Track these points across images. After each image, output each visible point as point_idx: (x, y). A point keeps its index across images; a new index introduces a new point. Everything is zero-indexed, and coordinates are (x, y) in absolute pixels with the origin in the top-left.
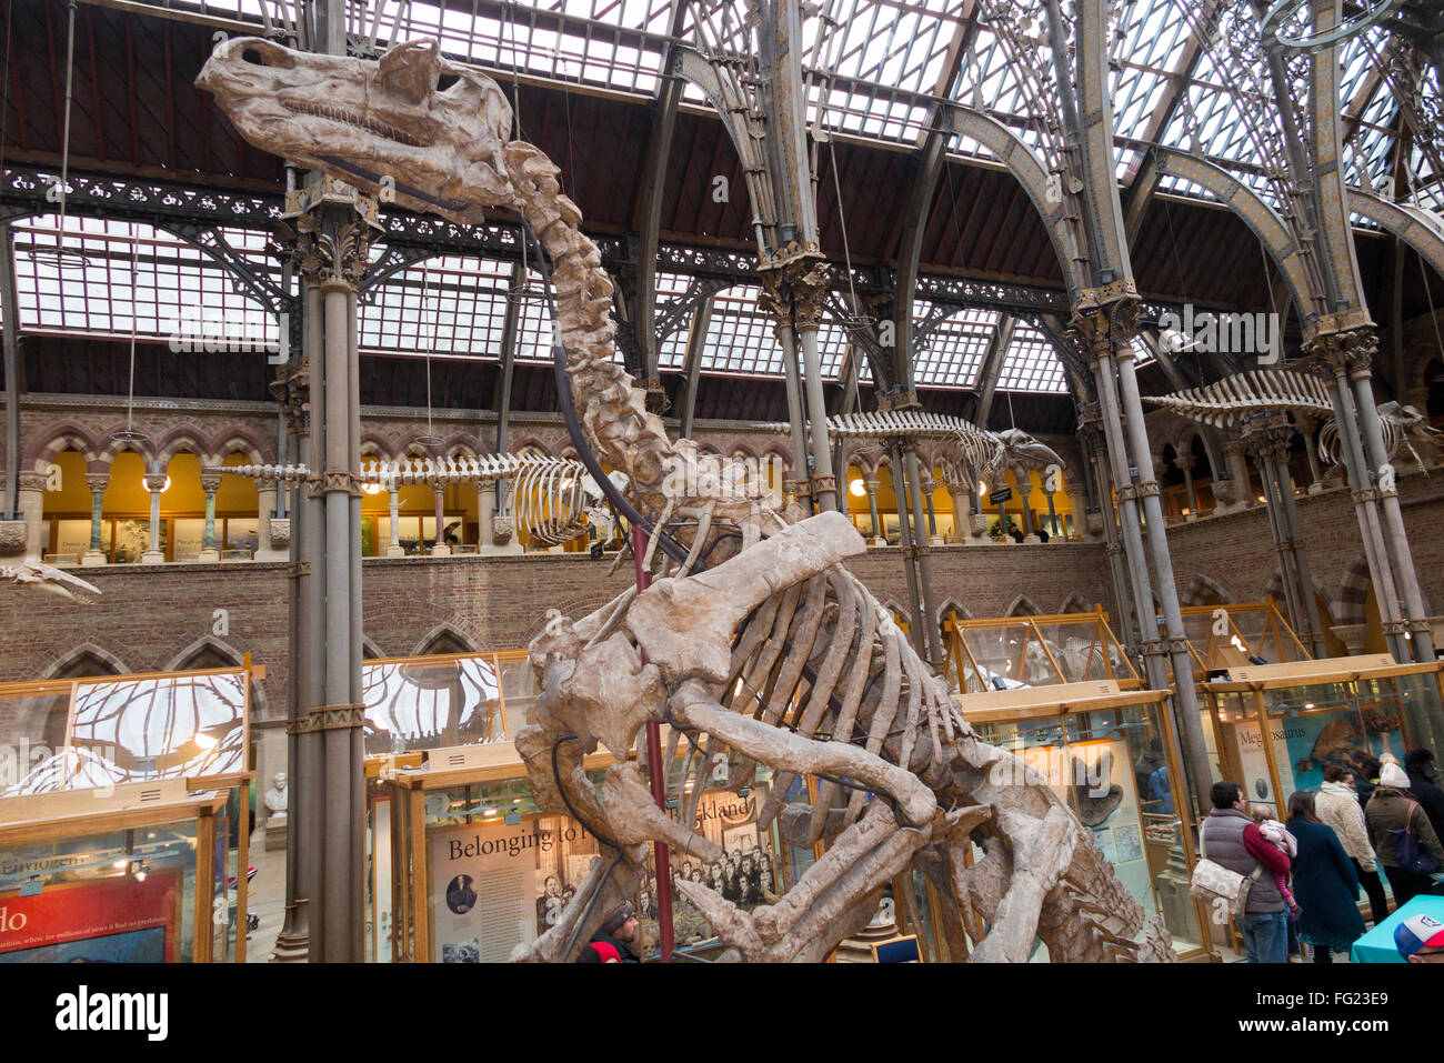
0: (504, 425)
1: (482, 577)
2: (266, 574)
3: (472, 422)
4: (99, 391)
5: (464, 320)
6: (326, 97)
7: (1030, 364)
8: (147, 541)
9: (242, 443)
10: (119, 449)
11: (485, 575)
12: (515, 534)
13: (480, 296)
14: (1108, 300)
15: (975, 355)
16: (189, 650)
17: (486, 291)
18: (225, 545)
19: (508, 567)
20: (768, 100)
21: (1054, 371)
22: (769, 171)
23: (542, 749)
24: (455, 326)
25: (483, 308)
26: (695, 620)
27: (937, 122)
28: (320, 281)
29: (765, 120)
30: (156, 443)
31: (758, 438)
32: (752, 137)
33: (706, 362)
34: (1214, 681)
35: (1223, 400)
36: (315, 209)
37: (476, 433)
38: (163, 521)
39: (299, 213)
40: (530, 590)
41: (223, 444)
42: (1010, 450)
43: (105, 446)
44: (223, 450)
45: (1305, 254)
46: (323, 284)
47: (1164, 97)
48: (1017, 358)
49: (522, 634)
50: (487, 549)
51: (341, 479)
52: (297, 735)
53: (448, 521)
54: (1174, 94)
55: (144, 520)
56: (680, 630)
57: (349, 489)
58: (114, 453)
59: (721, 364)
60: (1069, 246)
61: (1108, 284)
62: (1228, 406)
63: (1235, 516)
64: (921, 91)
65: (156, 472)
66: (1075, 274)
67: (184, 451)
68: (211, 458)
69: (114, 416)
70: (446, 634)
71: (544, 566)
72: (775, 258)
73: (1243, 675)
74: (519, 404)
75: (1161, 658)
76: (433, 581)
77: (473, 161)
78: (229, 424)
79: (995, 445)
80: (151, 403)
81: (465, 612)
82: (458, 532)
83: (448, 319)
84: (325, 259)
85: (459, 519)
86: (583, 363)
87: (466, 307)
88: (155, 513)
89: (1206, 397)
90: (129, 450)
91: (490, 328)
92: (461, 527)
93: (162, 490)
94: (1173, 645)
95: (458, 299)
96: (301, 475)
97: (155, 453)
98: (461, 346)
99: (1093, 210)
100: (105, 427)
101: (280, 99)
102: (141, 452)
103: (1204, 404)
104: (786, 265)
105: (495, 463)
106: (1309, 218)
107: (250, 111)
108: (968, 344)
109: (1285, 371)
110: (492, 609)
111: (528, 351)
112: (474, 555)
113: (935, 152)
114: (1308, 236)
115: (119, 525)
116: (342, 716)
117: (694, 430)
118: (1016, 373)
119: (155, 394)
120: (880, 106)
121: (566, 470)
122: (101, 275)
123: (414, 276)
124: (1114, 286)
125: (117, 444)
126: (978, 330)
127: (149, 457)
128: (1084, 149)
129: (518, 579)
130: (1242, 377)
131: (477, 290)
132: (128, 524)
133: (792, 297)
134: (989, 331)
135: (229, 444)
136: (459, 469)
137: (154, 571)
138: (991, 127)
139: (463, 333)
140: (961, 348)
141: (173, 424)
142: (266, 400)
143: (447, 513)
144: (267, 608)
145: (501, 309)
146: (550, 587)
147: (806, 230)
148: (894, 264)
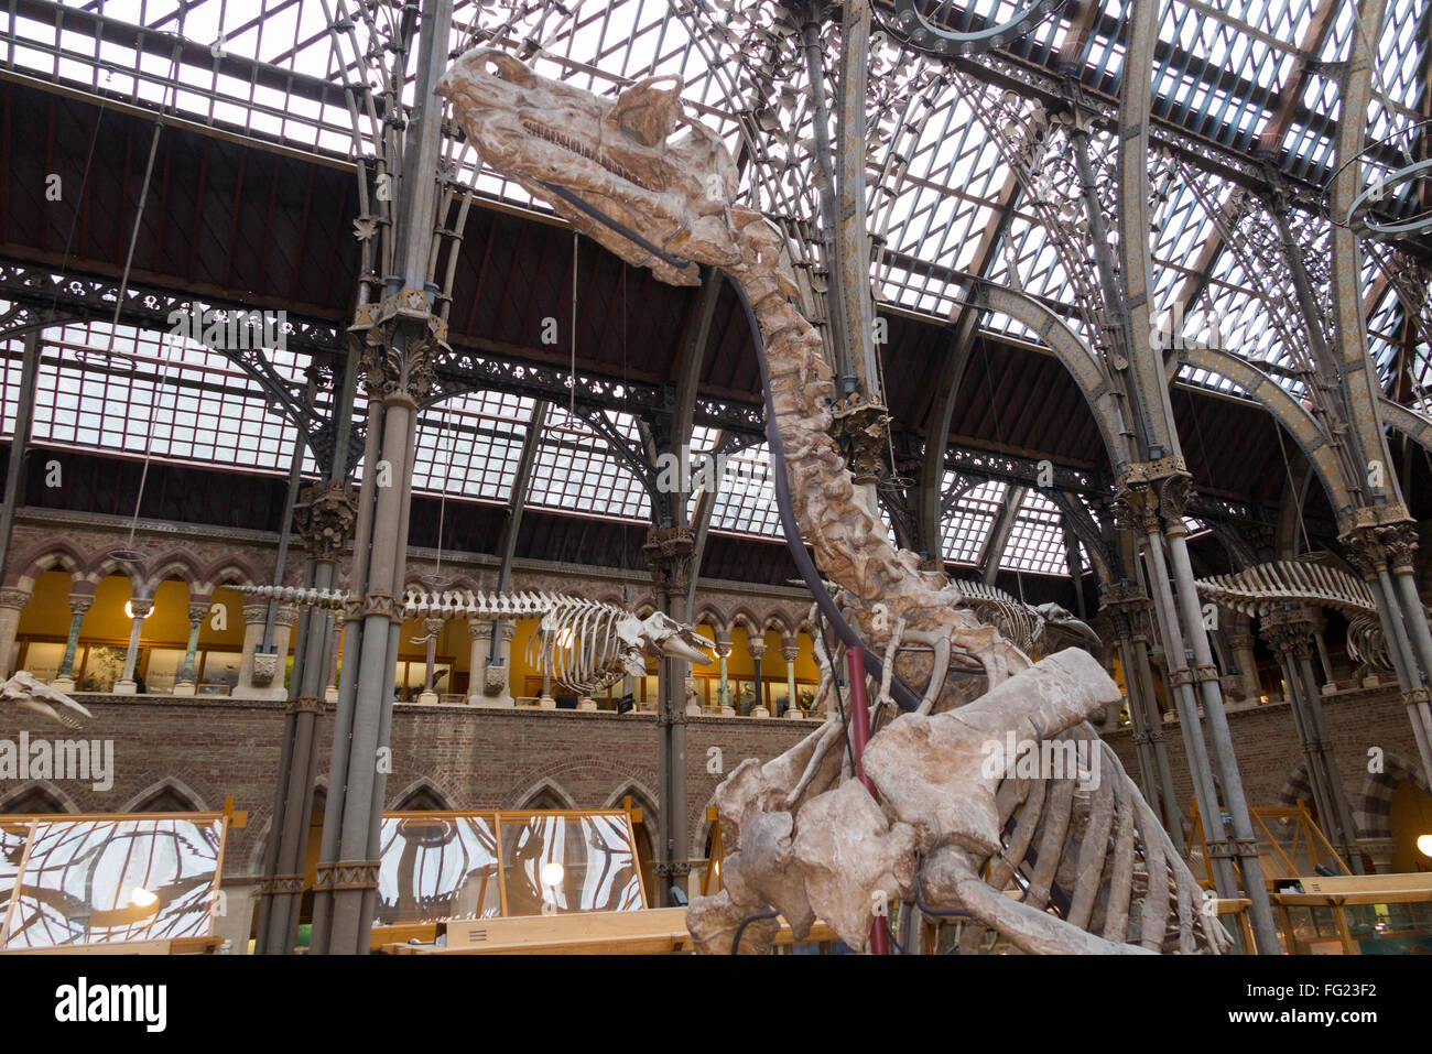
0: (507, 571)
1: (468, 729)
2: (242, 713)
3: (473, 566)
4: (99, 509)
5: (478, 462)
6: (564, 124)
7: (1033, 545)
8: (118, 671)
9: (236, 572)
10: (109, 570)
11: (472, 728)
12: (507, 686)
13: (497, 440)
14: (1158, 476)
15: (979, 532)
16: (148, 792)
17: (503, 435)
18: (201, 678)
19: (497, 721)
20: (831, 257)
21: (1056, 553)
22: (829, 323)
23: (719, 929)
24: (468, 468)
25: (498, 452)
26: (954, 769)
27: (971, 297)
28: (383, 394)
29: (827, 276)
30: (147, 566)
31: (761, 602)
32: (814, 291)
33: (715, 522)
34: (1284, 891)
35: (1254, 588)
36: (388, 322)
37: (477, 578)
38: (140, 650)
39: (369, 326)
40: (516, 748)
41: (217, 572)
42: (1048, 625)
43: (94, 567)
44: (217, 578)
45: (1338, 447)
46: (386, 398)
47: (1183, 292)
48: (1020, 538)
49: (504, 795)
50: (476, 700)
51: (383, 602)
52: (272, 896)
53: (437, 668)
54: (1193, 290)
55: (120, 649)
56: (936, 780)
57: (390, 613)
58: (102, 574)
59: (728, 524)
60: (1112, 420)
61: (1157, 460)
62: (1259, 595)
63: (1246, 714)
64: (958, 268)
65: (143, 597)
66: (1119, 449)
67: (175, 577)
68: (202, 585)
69: (110, 536)
70: (424, 791)
71: (534, 722)
72: (835, 408)
73: (1316, 888)
74: (524, 551)
75: (1229, 861)
76: (416, 731)
77: (702, 215)
78: (226, 551)
79: (1035, 618)
80: (150, 525)
81: (447, 767)
82: (444, 681)
83: (462, 460)
84: (392, 372)
85: (448, 667)
86: (804, 450)
87: (482, 449)
88: (135, 640)
89: (1236, 584)
90: (118, 572)
91: (502, 472)
92: (448, 675)
93: (146, 616)
94: (1242, 848)
95: (474, 441)
96: (324, 600)
97: (146, 579)
98: (472, 489)
99: (1137, 388)
100: (99, 547)
101: (521, 116)
102: (129, 575)
103: (1234, 591)
104: (848, 416)
105: (527, 602)
106: (1338, 410)
107: (492, 123)
108: (973, 521)
109: (1311, 563)
110: (476, 765)
111: (537, 498)
112: (463, 705)
113: (969, 326)
114: (1340, 429)
115: (92, 651)
116: (356, 874)
117: (699, 589)
118: (1019, 553)
119: (156, 516)
120: (917, 280)
121: (600, 614)
122: (122, 394)
123: (433, 416)
124: (1164, 462)
125: (108, 565)
126: (983, 507)
127: (138, 580)
128: (1127, 328)
129: (506, 734)
130: (1270, 566)
131: (494, 434)
132: (101, 651)
133: (851, 448)
134: (994, 508)
135: (223, 572)
136: (489, 605)
137: (124, 702)
138: (1028, 305)
139: (476, 475)
140: (966, 524)
141: (168, 548)
142: (268, 530)
143: (439, 660)
144: (238, 750)
145: (516, 454)
146: (540, 745)
147: (869, 383)
148: (921, 432)
